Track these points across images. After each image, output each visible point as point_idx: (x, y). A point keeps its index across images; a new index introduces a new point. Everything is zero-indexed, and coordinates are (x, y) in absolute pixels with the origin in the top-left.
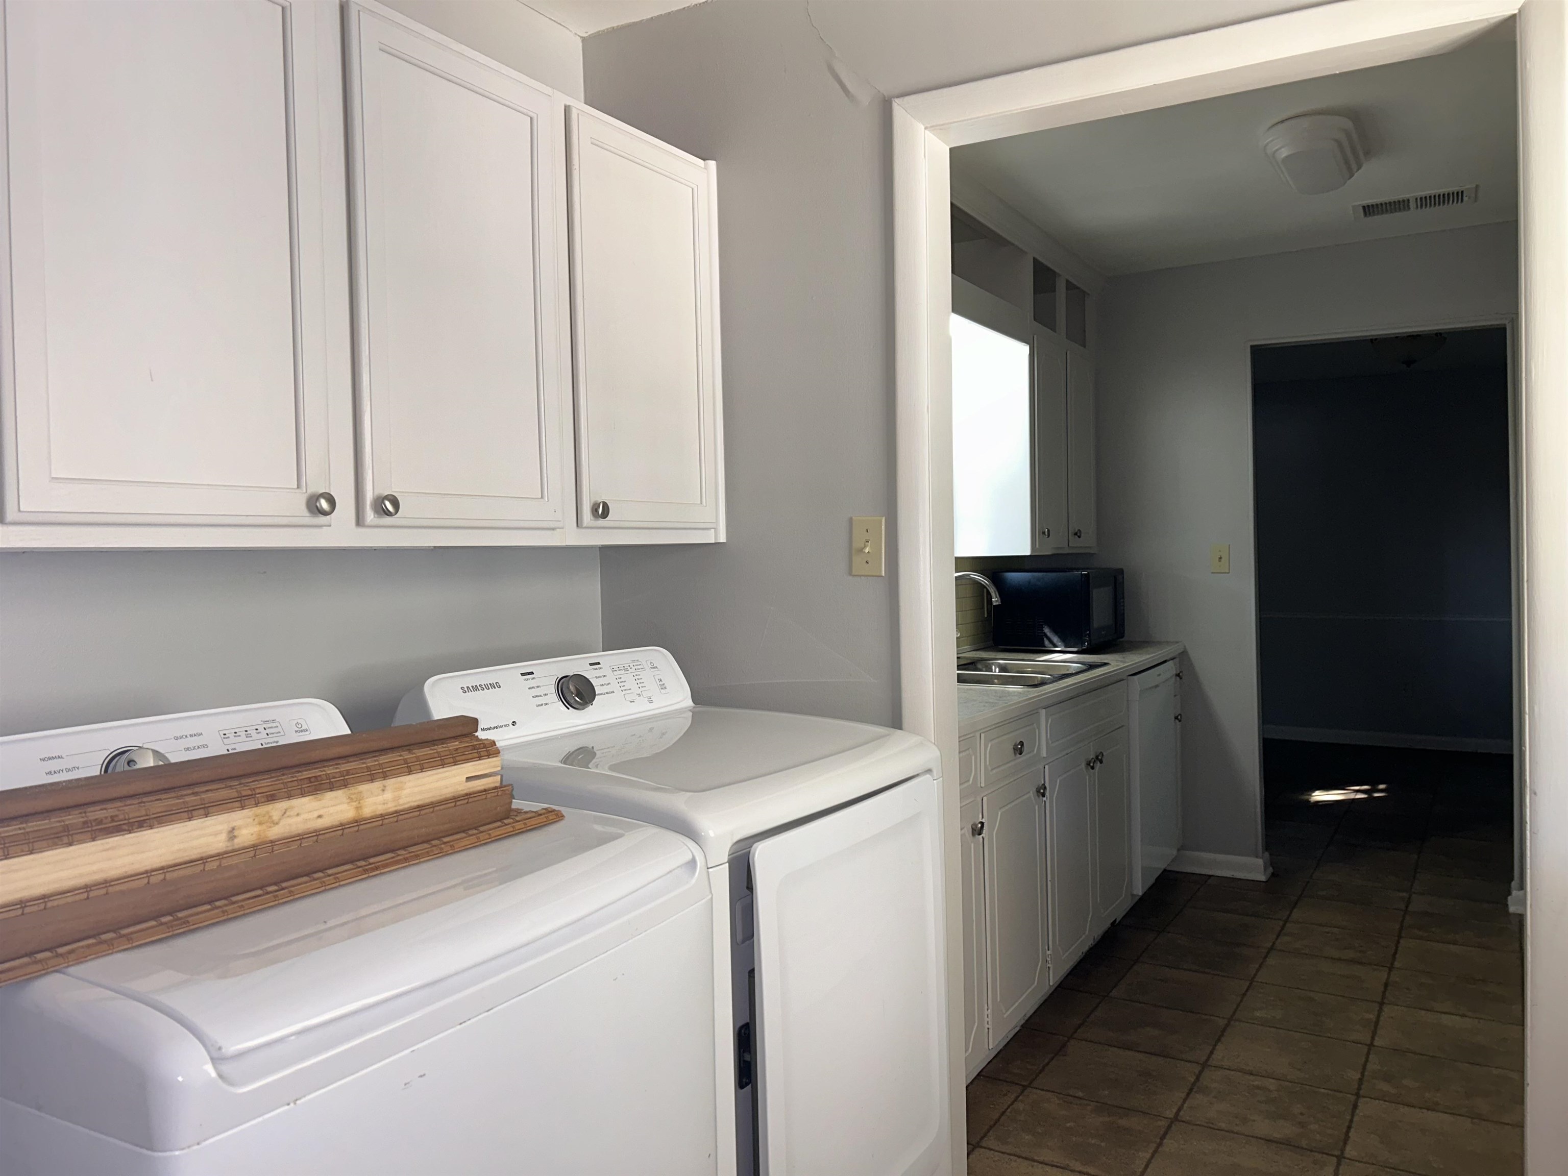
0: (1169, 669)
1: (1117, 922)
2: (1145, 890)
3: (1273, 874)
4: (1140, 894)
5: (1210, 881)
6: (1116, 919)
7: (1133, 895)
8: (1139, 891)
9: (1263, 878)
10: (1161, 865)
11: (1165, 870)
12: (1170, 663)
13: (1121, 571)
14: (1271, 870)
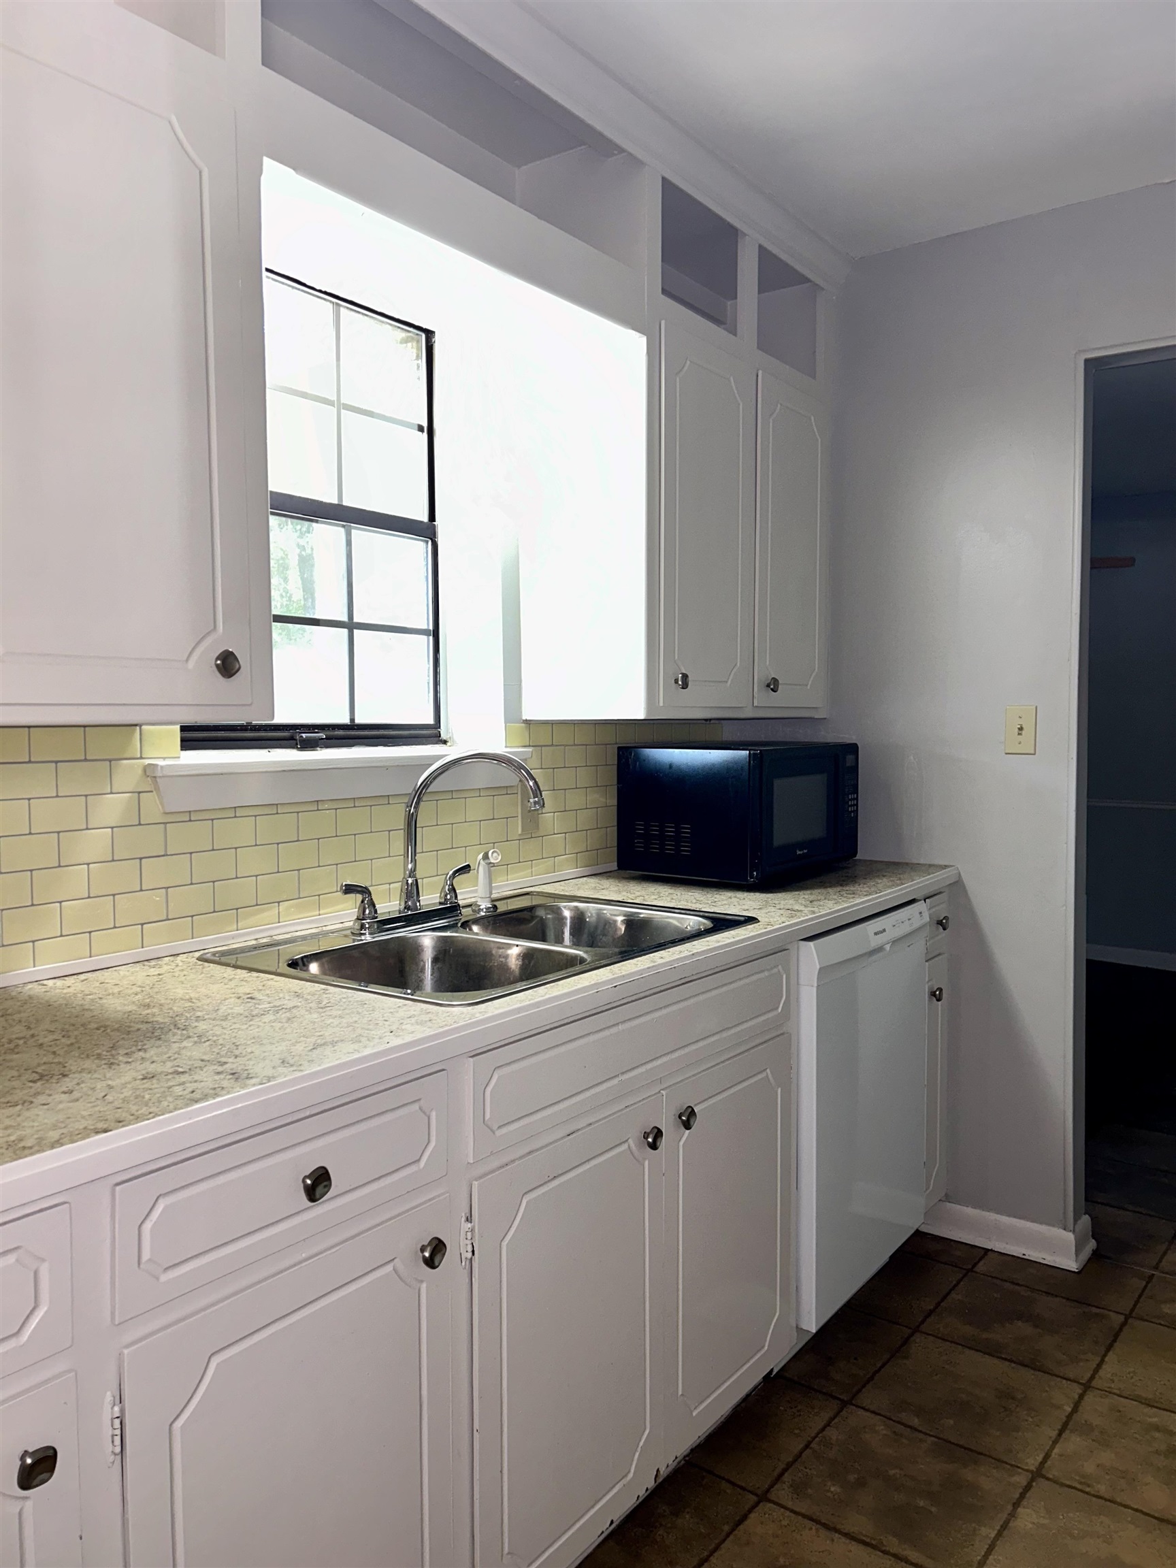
0: (917, 916)
1: (774, 1373)
2: (819, 1327)
3: (1096, 1255)
4: (814, 1331)
5: (981, 1267)
6: (772, 1370)
7: (799, 1330)
8: (812, 1325)
9: (1072, 1265)
10: (912, 1222)
11: (918, 1234)
12: (920, 906)
13: (853, 749)
14: (1092, 1244)
